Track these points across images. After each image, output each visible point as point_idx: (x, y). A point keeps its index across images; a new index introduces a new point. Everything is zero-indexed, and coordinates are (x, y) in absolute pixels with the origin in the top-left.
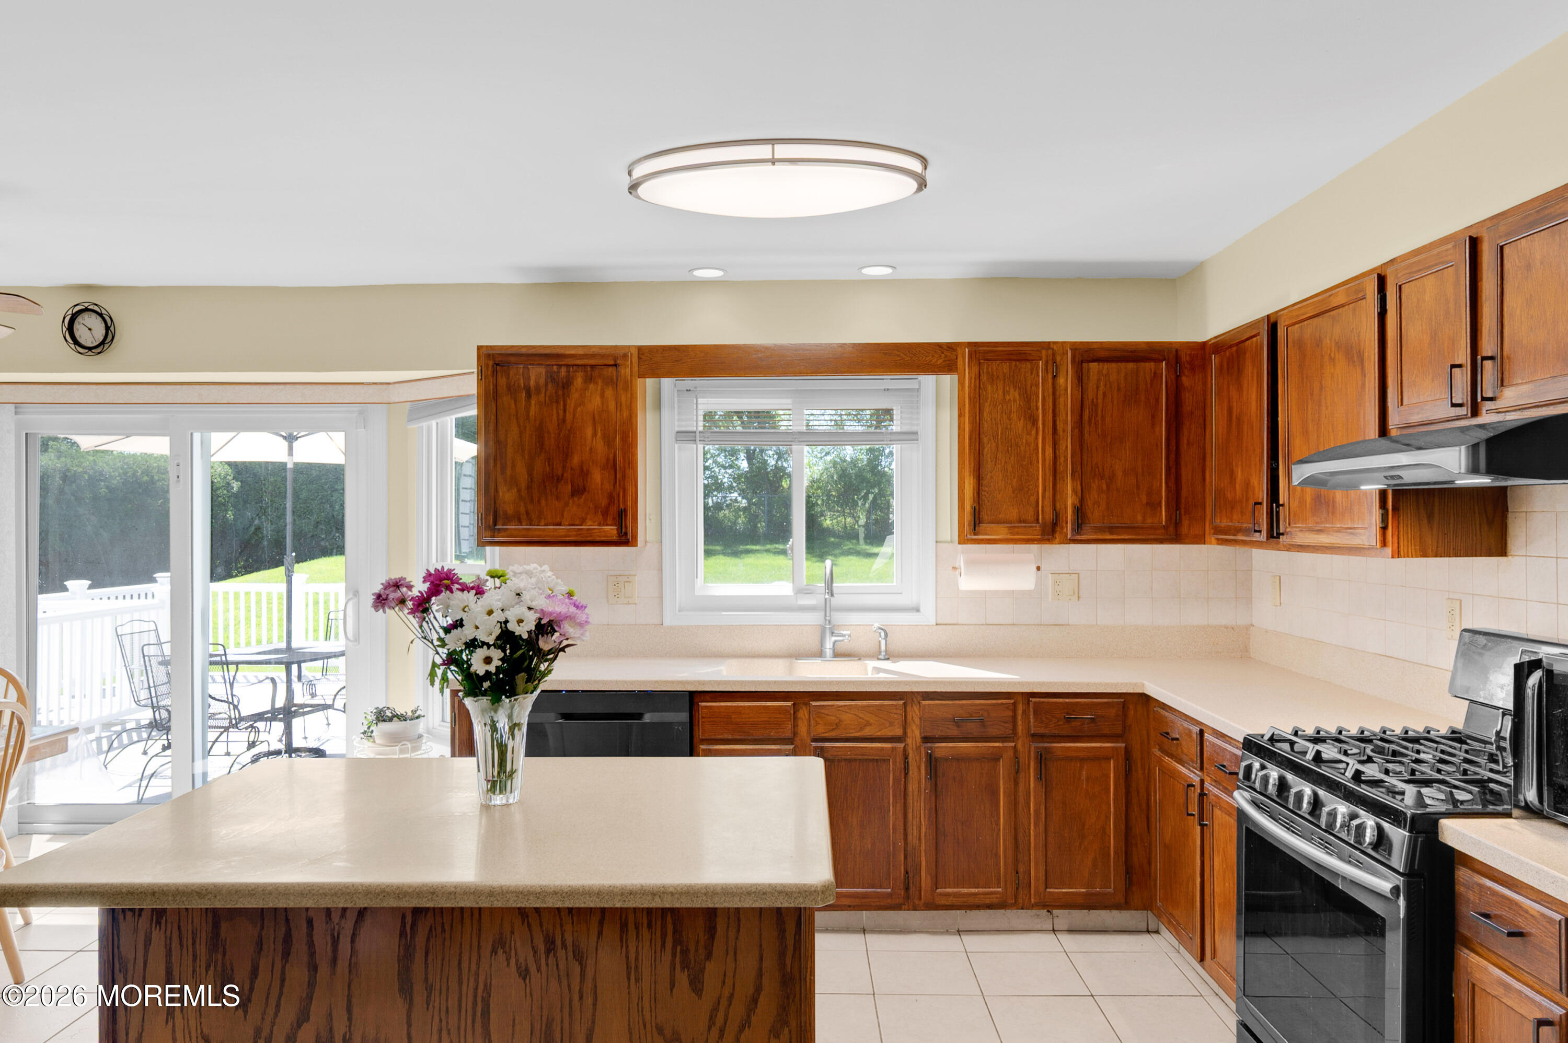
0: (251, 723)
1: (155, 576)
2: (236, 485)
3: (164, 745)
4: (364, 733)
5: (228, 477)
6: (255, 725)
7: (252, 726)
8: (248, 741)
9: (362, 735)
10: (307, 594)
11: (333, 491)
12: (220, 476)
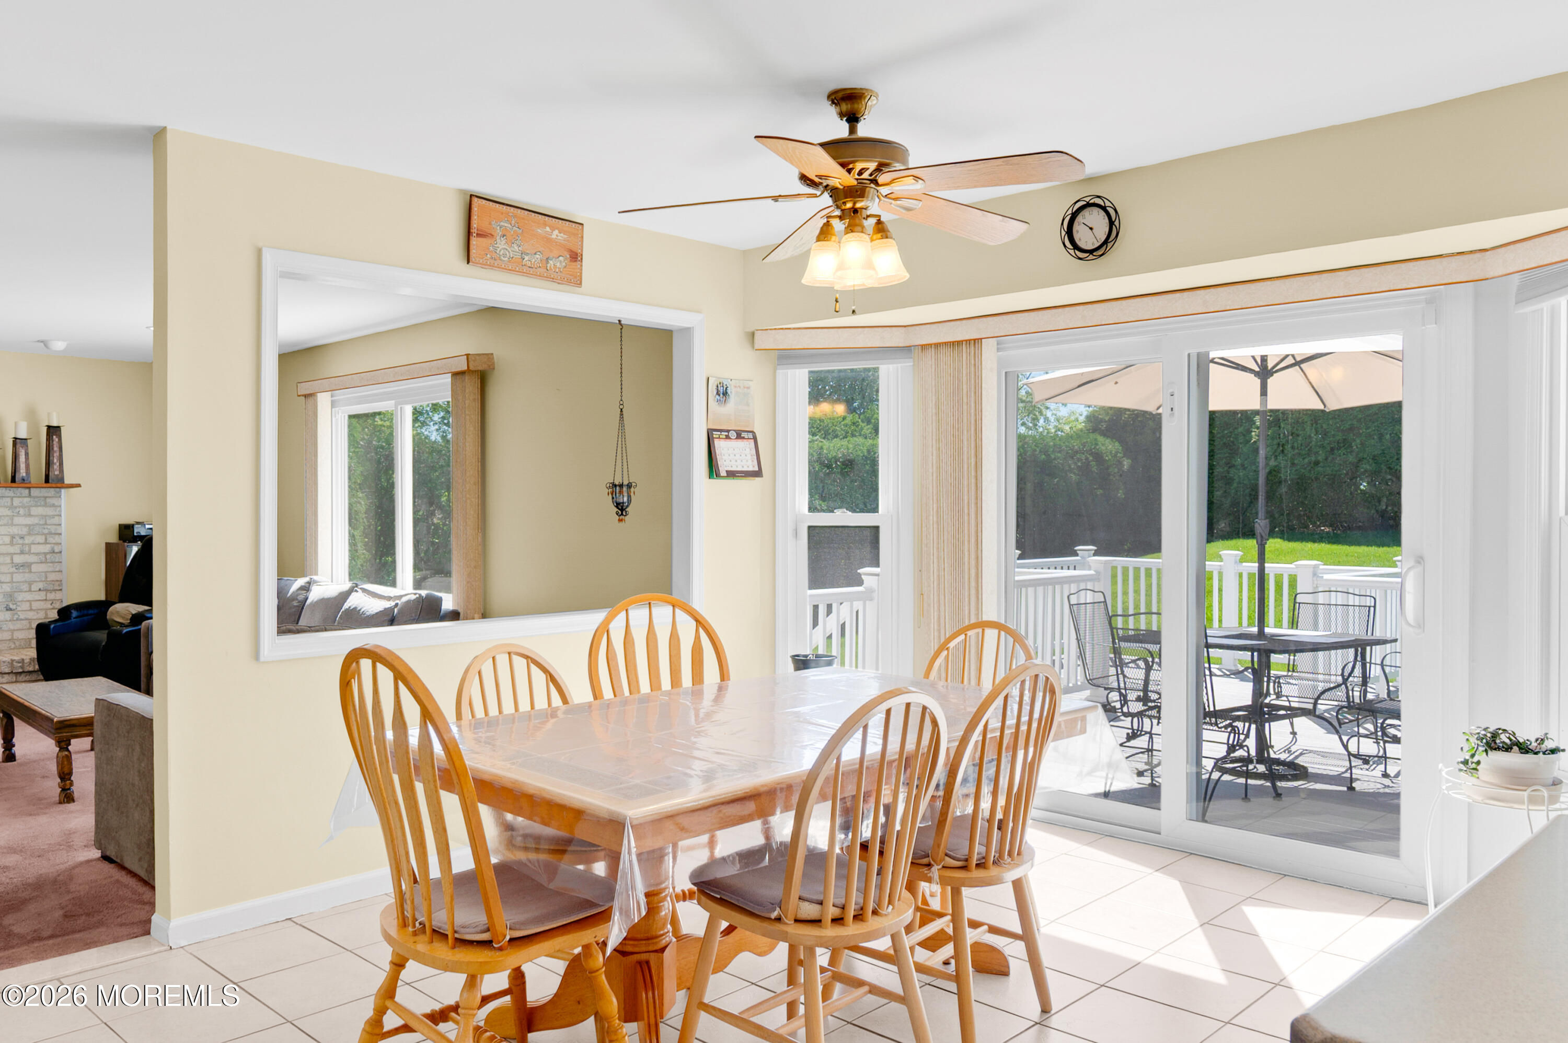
0: (1228, 722)
1: (1077, 548)
2: (1126, 463)
3: (1128, 734)
4: (1465, 762)
5: (1119, 455)
6: (1235, 724)
7: (1230, 725)
8: (1228, 744)
9: (1462, 766)
10: (1241, 575)
11: (1230, 467)
12: (1111, 452)
